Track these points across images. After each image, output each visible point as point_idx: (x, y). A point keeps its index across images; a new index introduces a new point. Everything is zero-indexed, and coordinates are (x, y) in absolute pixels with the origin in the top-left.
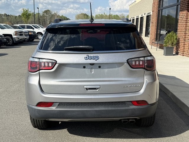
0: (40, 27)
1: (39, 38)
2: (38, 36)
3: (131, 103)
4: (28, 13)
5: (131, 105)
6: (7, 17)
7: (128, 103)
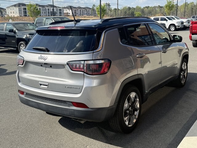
0: (175, 18)
1: (172, 30)
2: (171, 28)
3: (71, 103)
4: (172, 4)
5: (71, 105)
6: (161, 9)
7: (69, 103)
